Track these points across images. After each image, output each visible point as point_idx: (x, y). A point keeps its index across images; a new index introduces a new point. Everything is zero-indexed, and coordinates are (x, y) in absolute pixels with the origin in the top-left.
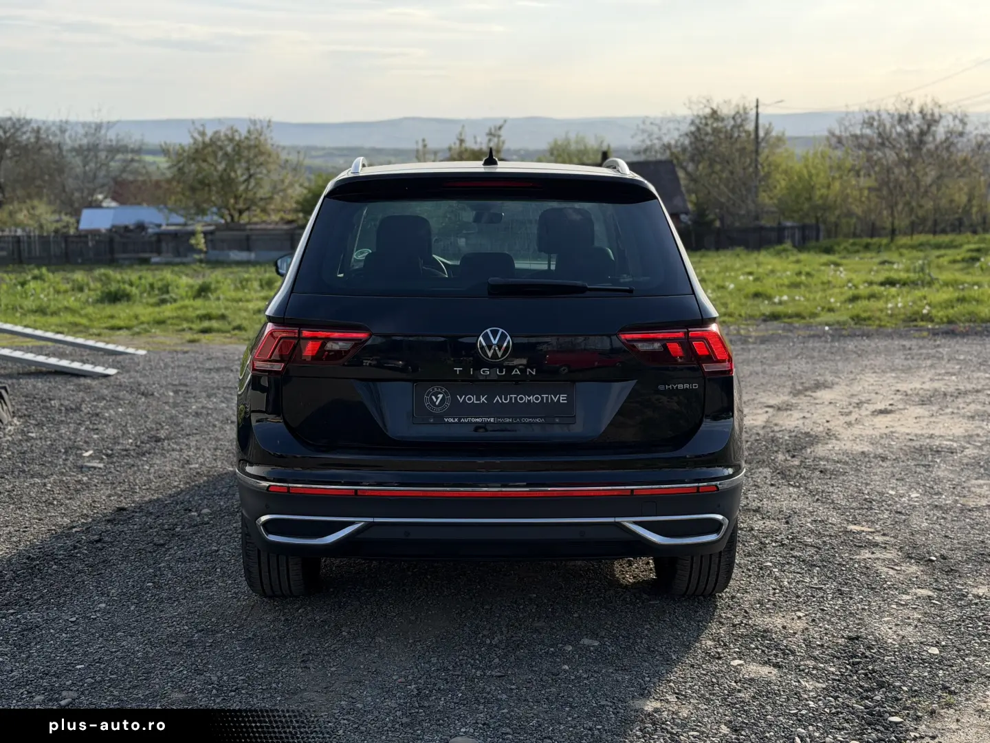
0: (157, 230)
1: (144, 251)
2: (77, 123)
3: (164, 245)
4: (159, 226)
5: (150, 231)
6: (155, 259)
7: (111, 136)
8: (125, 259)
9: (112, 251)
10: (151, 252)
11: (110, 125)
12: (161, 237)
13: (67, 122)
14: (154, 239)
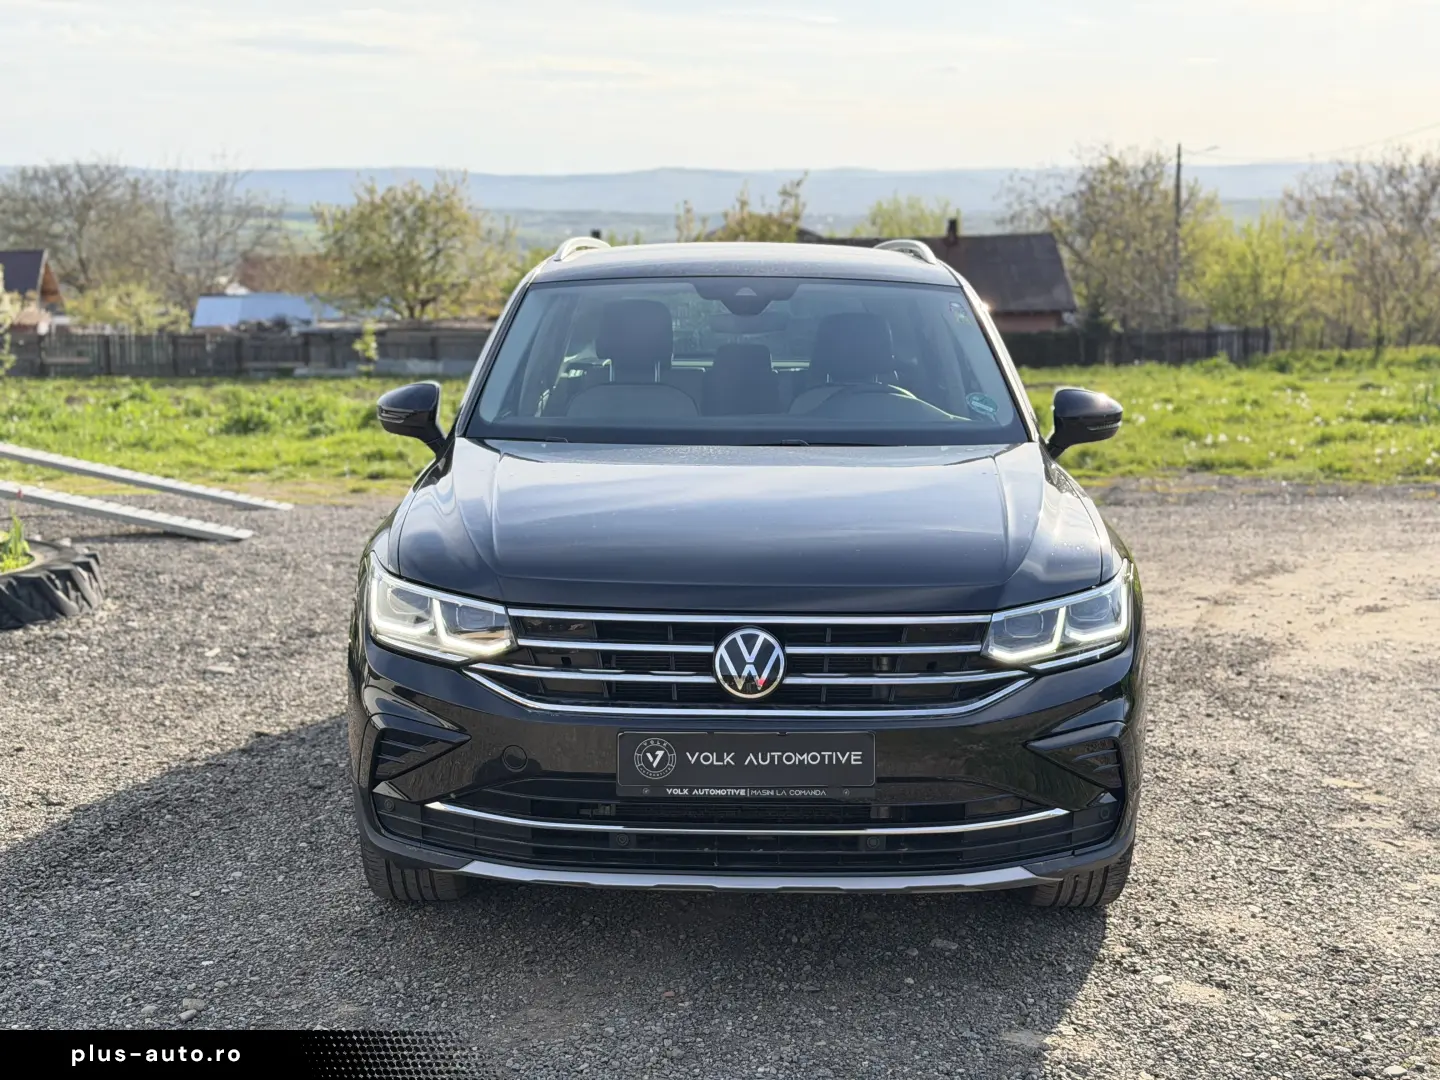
0: (304, 329)
1: (285, 359)
2: (191, 173)
3: (313, 351)
4: (307, 322)
5: (295, 331)
6: (300, 370)
7: (239, 193)
8: (257, 370)
9: (239, 359)
10: (296, 359)
11: (238, 177)
12: (308, 338)
13: (177, 172)
14: (299, 341)
